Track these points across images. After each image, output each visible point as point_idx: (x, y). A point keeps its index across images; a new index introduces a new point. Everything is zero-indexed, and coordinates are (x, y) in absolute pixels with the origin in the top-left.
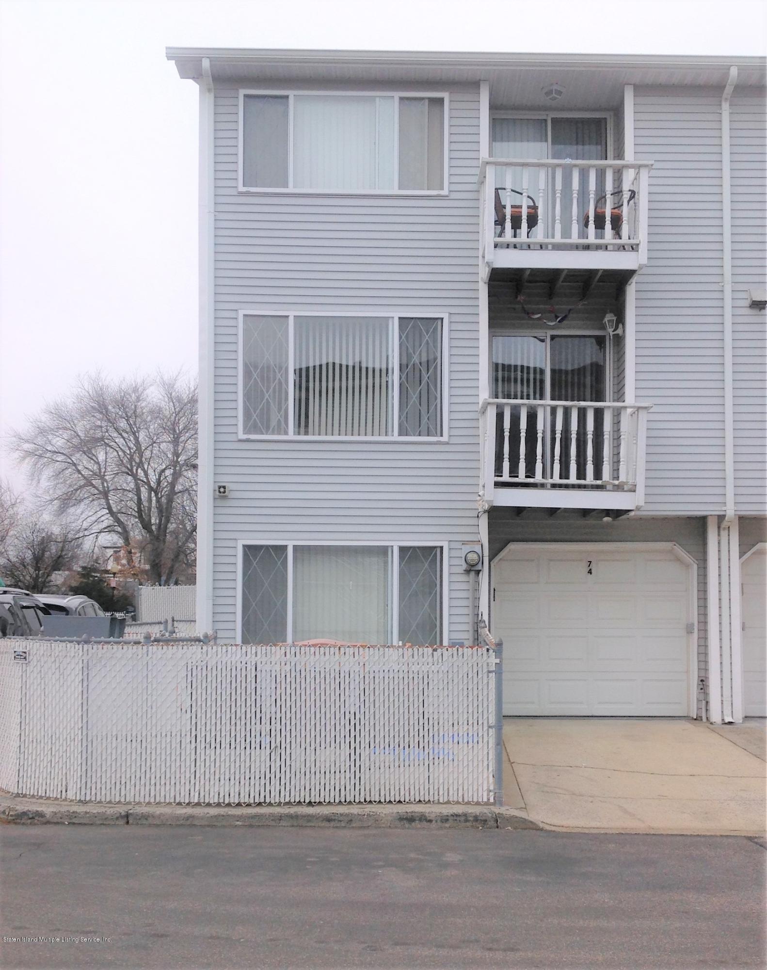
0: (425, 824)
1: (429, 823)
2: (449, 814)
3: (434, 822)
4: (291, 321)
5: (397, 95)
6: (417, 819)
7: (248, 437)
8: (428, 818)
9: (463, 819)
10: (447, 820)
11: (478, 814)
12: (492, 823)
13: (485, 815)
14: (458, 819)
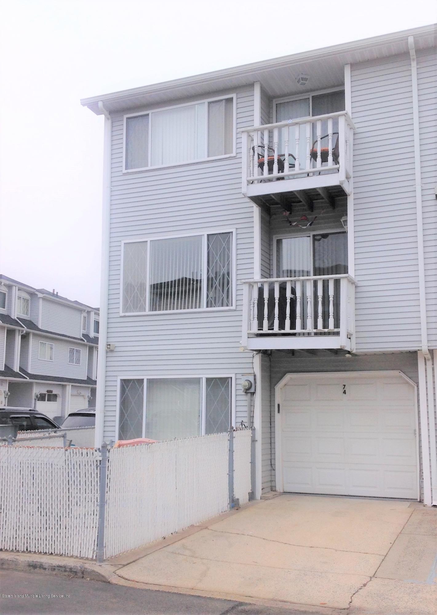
0: (42, 571)
1: (44, 570)
2: (56, 566)
3: (47, 569)
4: (149, 243)
5: (206, 101)
6: (38, 566)
7: (124, 314)
8: (44, 567)
9: (63, 569)
10: (54, 569)
11: (72, 567)
12: (80, 574)
13: (76, 568)
14: (61, 569)
